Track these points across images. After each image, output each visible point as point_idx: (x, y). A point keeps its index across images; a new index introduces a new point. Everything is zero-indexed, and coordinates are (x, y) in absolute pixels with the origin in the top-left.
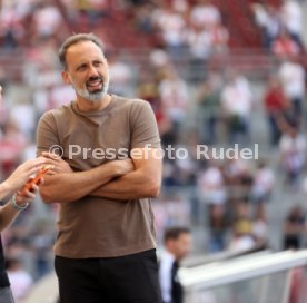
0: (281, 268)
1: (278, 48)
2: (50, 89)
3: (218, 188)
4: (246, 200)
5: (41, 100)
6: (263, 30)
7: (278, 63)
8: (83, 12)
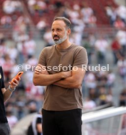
0: (119, 114)
1: (117, 25)
2: (23, 42)
3: (93, 81)
4: (104, 86)
5: (20, 46)
6: (110, 17)
7: (116, 31)
8: (37, 11)
